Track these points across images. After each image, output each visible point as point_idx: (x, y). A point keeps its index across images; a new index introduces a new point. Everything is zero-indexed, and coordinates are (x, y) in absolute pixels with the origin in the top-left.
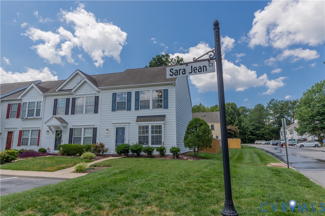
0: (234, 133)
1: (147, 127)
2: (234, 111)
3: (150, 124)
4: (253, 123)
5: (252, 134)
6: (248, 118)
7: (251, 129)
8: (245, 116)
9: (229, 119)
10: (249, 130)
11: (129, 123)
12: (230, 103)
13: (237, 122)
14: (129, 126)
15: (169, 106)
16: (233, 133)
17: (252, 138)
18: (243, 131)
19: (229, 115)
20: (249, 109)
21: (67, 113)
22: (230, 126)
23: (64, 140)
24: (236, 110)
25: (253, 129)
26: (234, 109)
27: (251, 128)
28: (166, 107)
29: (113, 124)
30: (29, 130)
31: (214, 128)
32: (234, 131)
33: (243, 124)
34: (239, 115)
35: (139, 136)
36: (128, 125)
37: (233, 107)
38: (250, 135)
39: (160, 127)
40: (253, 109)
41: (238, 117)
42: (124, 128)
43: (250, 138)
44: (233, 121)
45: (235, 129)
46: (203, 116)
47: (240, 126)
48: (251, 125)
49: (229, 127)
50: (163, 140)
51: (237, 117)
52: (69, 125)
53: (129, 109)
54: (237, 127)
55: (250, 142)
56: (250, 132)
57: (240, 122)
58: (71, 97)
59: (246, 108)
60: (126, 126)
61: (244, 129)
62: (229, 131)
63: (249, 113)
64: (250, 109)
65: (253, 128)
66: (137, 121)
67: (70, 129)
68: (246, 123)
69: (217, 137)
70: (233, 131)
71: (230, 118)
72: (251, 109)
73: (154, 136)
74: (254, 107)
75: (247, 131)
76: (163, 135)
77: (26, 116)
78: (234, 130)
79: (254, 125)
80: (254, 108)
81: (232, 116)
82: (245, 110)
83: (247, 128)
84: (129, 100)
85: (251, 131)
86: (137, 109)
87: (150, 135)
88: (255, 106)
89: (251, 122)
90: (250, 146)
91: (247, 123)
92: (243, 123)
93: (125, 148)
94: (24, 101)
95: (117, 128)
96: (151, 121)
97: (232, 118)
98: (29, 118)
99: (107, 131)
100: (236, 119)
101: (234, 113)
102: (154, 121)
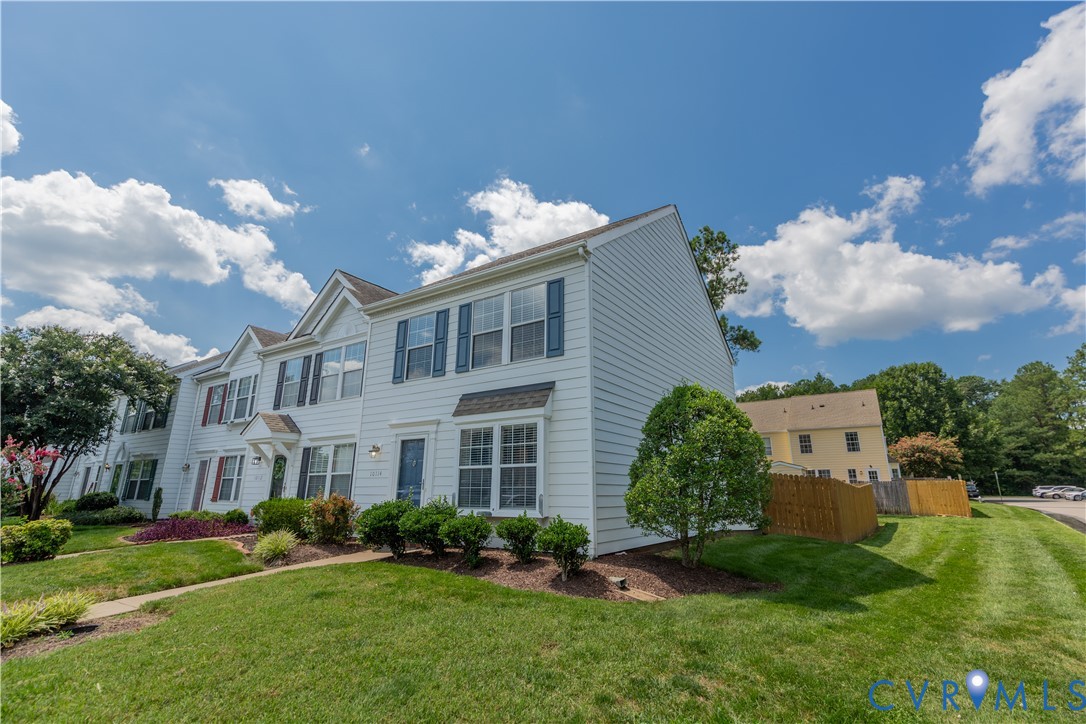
0: (942, 457)
1: (488, 436)
2: (932, 388)
3: (495, 421)
4: (1016, 428)
5: (1018, 464)
6: (994, 409)
7: (1013, 445)
8: (984, 407)
9: (917, 415)
10: (1002, 451)
11: (438, 423)
12: (916, 365)
13: (950, 425)
14: (436, 432)
15: (567, 345)
16: (938, 459)
17: (1019, 476)
18: (977, 453)
19: (916, 401)
20: (995, 383)
21: (301, 402)
22: (923, 435)
23: (288, 486)
24: (943, 383)
25: (1019, 448)
26: (934, 382)
27: (1011, 444)
28: (557, 349)
29: (393, 426)
30: (236, 457)
31: (857, 444)
32: (942, 455)
33: (973, 430)
34: (956, 400)
35: (461, 470)
36: (433, 428)
37: (931, 375)
38: (1008, 467)
39: (531, 432)
40: (1009, 380)
41: (951, 407)
42: (423, 440)
43: (1013, 477)
44: (934, 422)
45: (946, 445)
46: (816, 406)
47: (965, 435)
48: (1010, 434)
49: (919, 439)
50: (540, 490)
51: (947, 407)
52: (303, 437)
53: (440, 371)
54: (953, 439)
55: (1014, 491)
56: (1008, 455)
57: (963, 423)
58: (313, 351)
59: (982, 379)
60: (427, 433)
61: (983, 447)
62: (922, 455)
63: (997, 394)
64: (999, 382)
65: (1019, 445)
66: (457, 413)
67: (305, 449)
68: (989, 426)
69: (873, 475)
70: (936, 453)
71: (922, 413)
72: (1003, 381)
73: (511, 468)
74: (1016, 373)
75: (997, 454)
76: (540, 464)
77: (232, 419)
78: (939, 450)
79: (1020, 433)
80: (1013, 378)
81: (931, 403)
82: (979, 387)
83: (996, 442)
84: (441, 339)
85: (1014, 452)
86: (461, 368)
87: (496, 466)
88: (1019, 371)
89: (1008, 424)
90: (1012, 508)
91: (992, 427)
92: (975, 428)
93: (381, 521)
94: (232, 377)
95: (403, 442)
96: (501, 408)
97: (929, 413)
98: (237, 421)
99: (374, 454)
100: (947, 415)
101: (936, 396)
102: (511, 407)
